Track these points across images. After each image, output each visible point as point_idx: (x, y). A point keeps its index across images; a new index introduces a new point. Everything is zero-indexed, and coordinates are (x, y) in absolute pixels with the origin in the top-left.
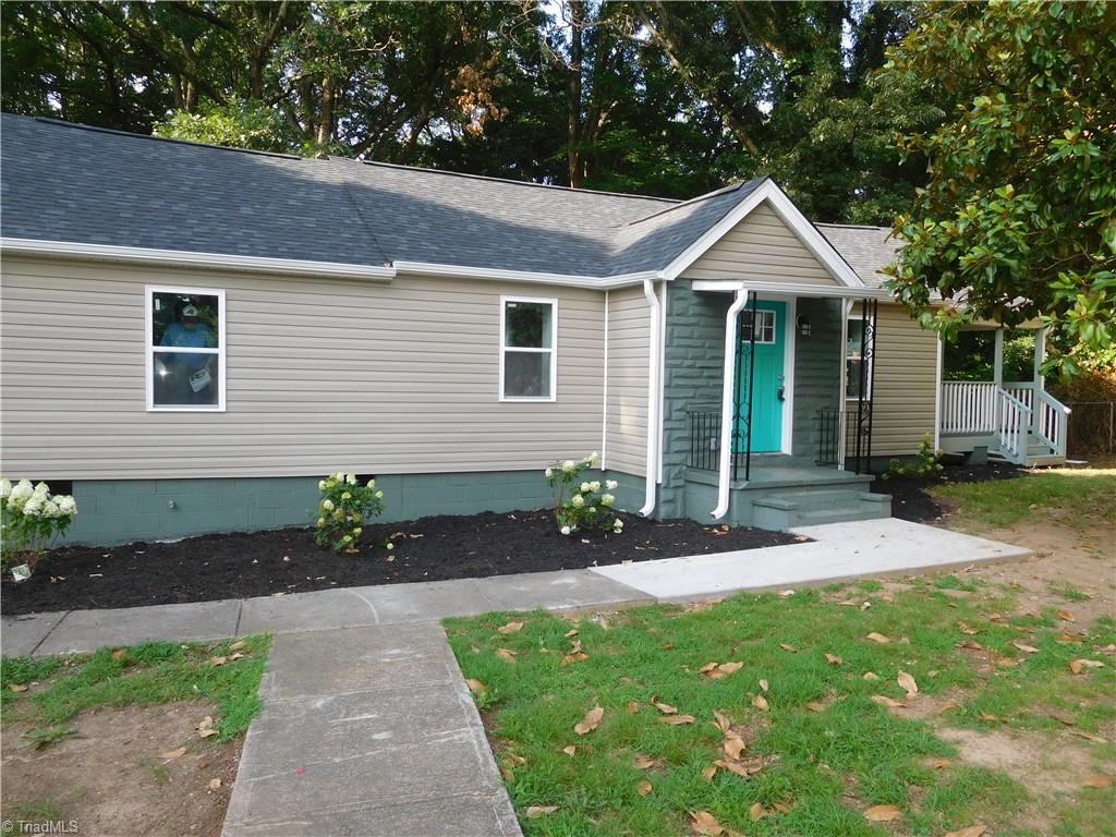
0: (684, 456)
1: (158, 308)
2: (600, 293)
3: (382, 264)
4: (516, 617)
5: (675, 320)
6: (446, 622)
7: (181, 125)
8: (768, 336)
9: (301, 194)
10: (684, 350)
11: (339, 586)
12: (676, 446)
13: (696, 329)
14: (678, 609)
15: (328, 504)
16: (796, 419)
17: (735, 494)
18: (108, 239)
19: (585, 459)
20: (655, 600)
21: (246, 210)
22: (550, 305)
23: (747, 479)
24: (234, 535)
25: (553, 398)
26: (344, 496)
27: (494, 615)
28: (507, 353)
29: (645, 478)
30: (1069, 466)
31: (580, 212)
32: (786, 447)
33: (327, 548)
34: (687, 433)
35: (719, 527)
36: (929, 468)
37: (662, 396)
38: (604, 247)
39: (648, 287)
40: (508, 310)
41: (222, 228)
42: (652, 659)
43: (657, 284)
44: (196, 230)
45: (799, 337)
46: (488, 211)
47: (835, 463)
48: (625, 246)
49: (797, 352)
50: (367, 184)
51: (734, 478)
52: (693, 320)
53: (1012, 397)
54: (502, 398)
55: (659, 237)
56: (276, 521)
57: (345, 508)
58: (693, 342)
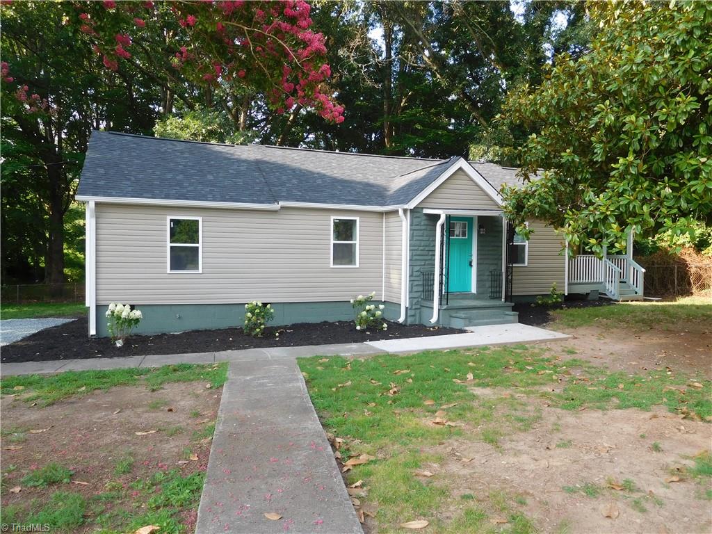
0: (419, 294)
1: (172, 226)
2: (381, 214)
3: (274, 203)
4: (326, 357)
5: (414, 227)
6: (297, 359)
7: (172, 125)
8: (464, 234)
9: (236, 167)
10: (419, 242)
11: (255, 347)
12: (415, 289)
13: (425, 232)
14: (396, 356)
15: (249, 315)
16: (478, 276)
17: (441, 311)
18: (150, 196)
19: (370, 295)
20: (388, 353)
21: (210, 177)
22: (355, 221)
23: (447, 304)
24: (206, 330)
25: (357, 266)
26: (256, 311)
27: (317, 356)
28: (334, 244)
29: (400, 305)
30: (645, 300)
31: (376, 169)
32: (474, 290)
33: (249, 335)
34: (421, 283)
35: (434, 328)
36: (554, 300)
37: (408, 265)
38: (386, 189)
39: (401, 212)
40: (334, 223)
41: (199, 187)
42: (376, 369)
43: (405, 211)
44: (189, 189)
45: (479, 235)
46: (328, 172)
47: (500, 298)
48: (395, 189)
49: (479, 242)
50: (266, 159)
51: (440, 304)
52: (423, 228)
53: (611, 263)
54: (332, 266)
55: (410, 185)
56: (225, 324)
57: (257, 317)
58: (425, 238)
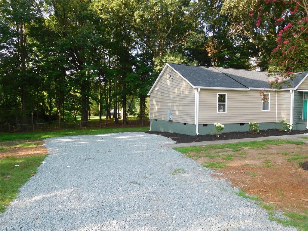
0: (297, 119)
1: (219, 97)
2: (276, 92)
5: (295, 96)
18: (212, 86)
25: (269, 110)
28: (263, 102)
37: (293, 109)
39: (291, 91)
54: (262, 110)
58: (297, 100)
